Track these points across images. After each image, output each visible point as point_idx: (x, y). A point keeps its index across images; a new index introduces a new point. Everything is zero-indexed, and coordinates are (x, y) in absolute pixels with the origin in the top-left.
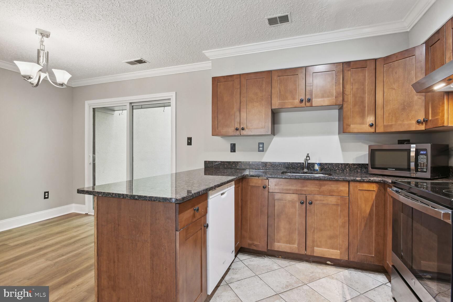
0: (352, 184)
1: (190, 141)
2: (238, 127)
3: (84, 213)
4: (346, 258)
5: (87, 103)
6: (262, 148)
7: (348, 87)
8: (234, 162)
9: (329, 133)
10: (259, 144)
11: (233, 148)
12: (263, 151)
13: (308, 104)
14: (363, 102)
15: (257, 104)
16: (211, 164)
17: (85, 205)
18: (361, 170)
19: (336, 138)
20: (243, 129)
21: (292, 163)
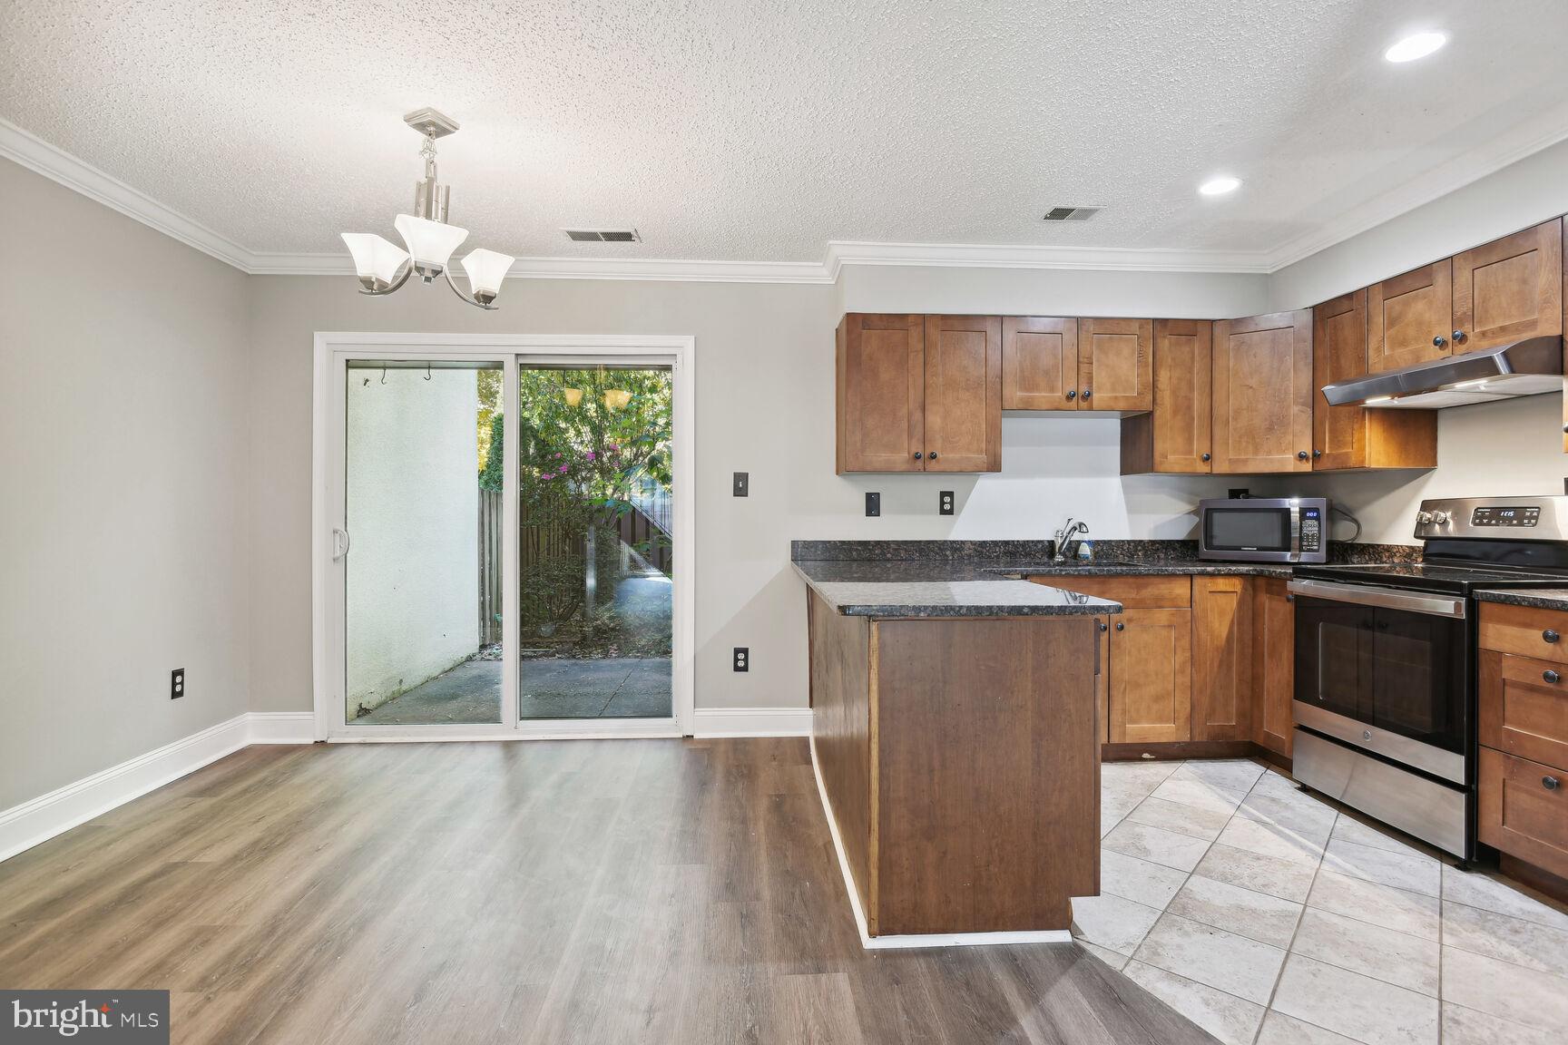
0: (1198, 581)
1: (741, 486)
2: (920, 451)
3: (311, 741)
4: (1186, 738)
5: (321, 340)
6: (947, 505)
7: (1164, 376)
8: (878, 543)
9: (1098, 471)
10: (943, 494)
11: (873, 505)
12: (951, 512)
13: (1083, 404)
14: (1190, 408)
15: (968, 394)
16: (813, 550)
17: (311, 708)
18: (1166, 554)
19: (1115, 482)
20: (933, 457)
21: (1024, 541)
